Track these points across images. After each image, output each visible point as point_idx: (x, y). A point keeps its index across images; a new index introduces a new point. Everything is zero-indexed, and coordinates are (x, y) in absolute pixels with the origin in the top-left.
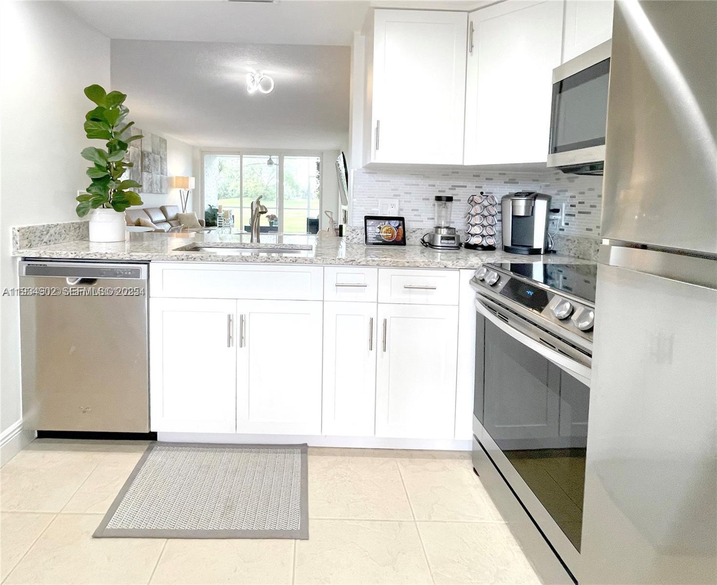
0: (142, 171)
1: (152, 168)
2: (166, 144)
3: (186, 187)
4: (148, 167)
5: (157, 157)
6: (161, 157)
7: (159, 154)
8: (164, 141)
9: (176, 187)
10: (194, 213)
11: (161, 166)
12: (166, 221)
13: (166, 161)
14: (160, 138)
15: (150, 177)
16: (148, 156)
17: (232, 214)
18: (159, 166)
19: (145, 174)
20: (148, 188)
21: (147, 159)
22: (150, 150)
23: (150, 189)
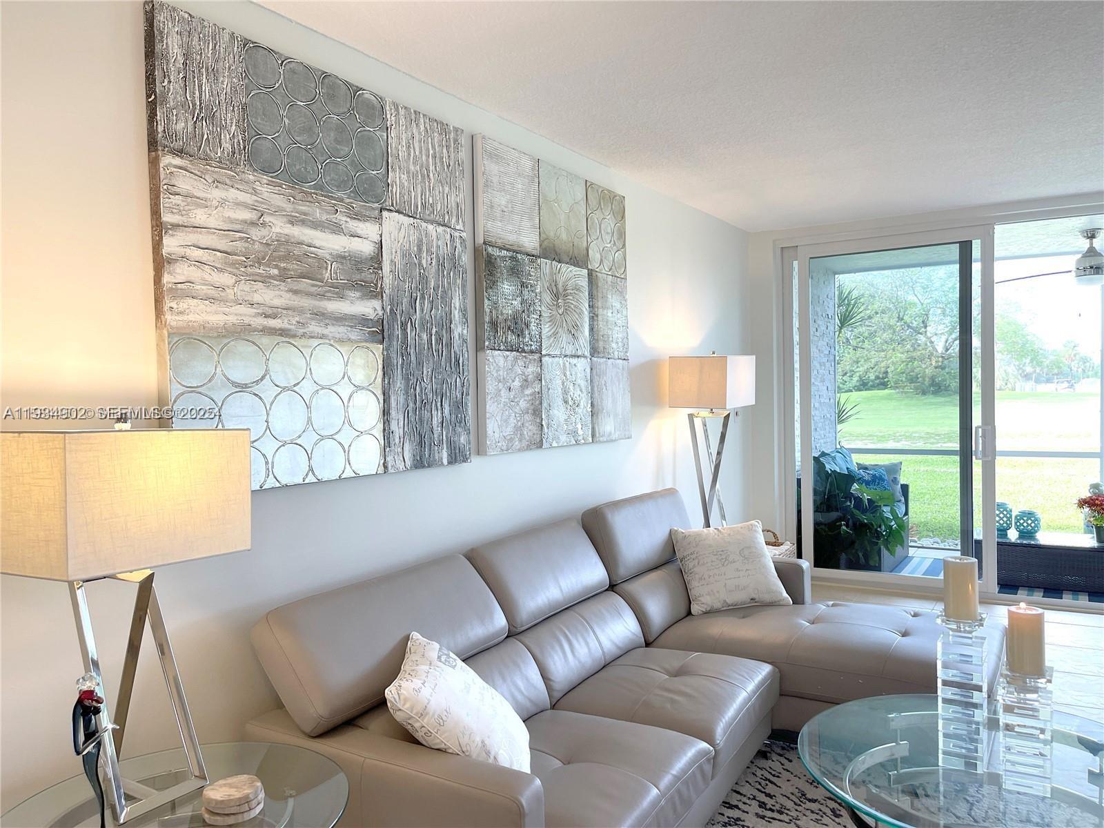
0: (479, 347)
1: (542, 328)
2: (621, 215)
3: (715, 399)
4: (517, 325)
5: (574, 276)
6: (591, 274)
7: (578, 260)
8: (613, 203)
9: (674, 405)
10: (751, 529)
11: (593, 317)
12: (612, 587)
13: (622, 293)
14: (588, 185)
15: (532, 369)
16: (515, 271)
17: (903, 481)
18: (581, 314)
19: (498, 362)
20: (518, 429)
21: (507, 287)
22: (529, 241)
23: (530, 429)
